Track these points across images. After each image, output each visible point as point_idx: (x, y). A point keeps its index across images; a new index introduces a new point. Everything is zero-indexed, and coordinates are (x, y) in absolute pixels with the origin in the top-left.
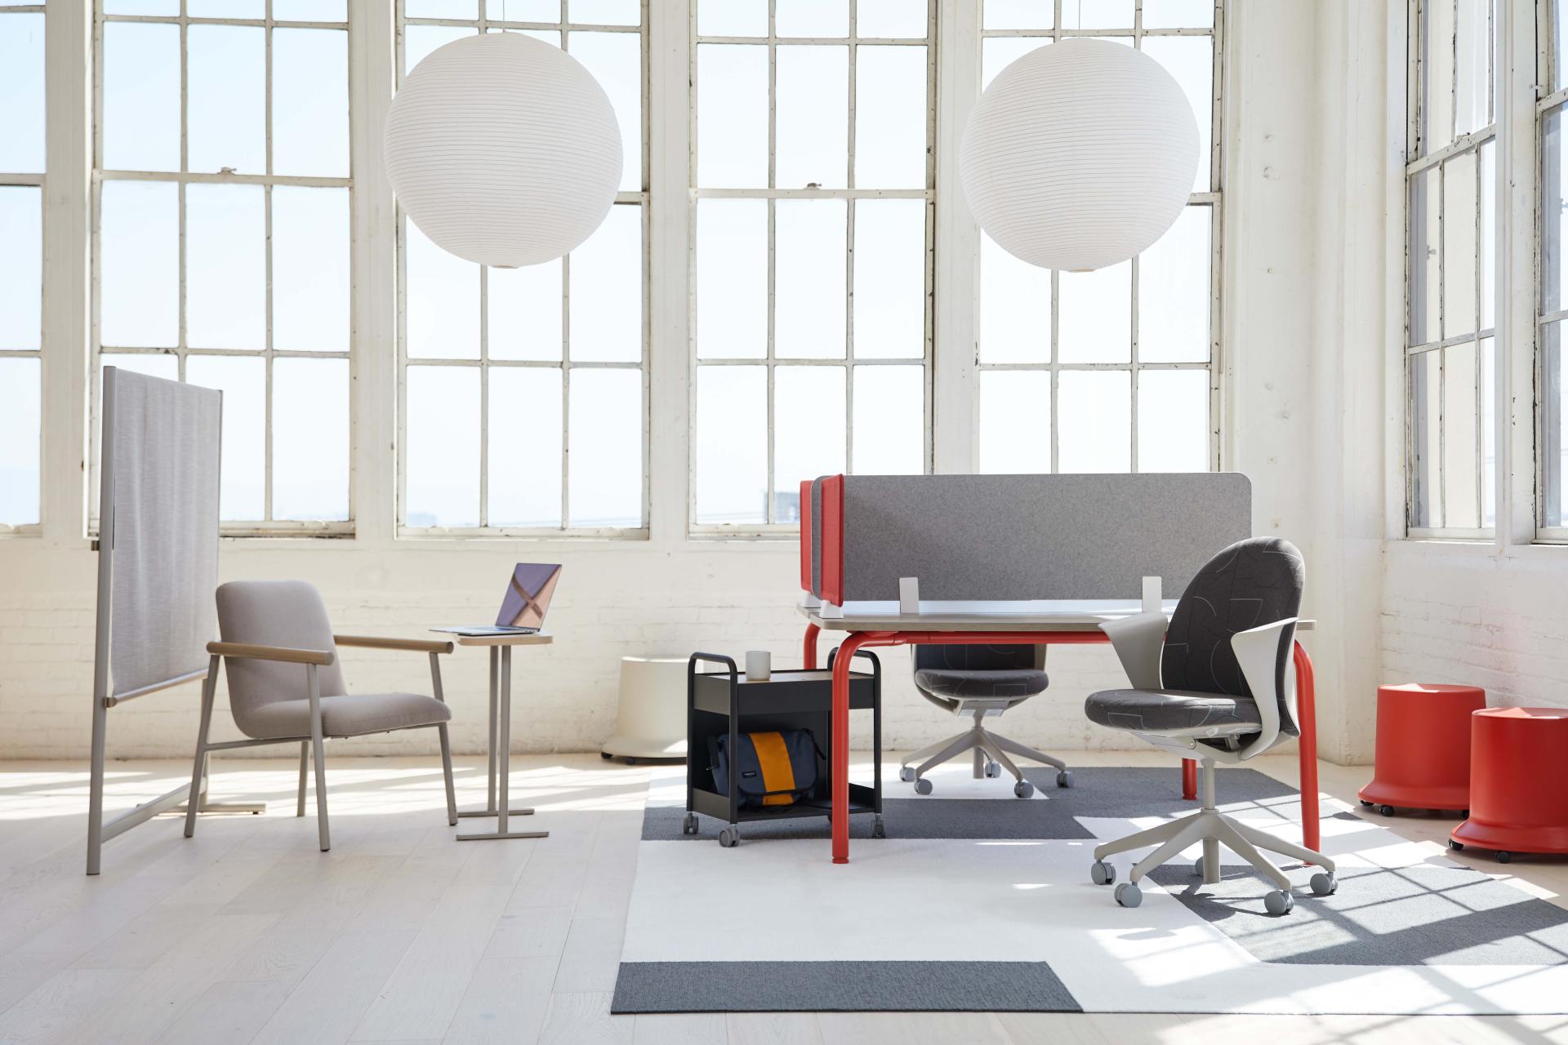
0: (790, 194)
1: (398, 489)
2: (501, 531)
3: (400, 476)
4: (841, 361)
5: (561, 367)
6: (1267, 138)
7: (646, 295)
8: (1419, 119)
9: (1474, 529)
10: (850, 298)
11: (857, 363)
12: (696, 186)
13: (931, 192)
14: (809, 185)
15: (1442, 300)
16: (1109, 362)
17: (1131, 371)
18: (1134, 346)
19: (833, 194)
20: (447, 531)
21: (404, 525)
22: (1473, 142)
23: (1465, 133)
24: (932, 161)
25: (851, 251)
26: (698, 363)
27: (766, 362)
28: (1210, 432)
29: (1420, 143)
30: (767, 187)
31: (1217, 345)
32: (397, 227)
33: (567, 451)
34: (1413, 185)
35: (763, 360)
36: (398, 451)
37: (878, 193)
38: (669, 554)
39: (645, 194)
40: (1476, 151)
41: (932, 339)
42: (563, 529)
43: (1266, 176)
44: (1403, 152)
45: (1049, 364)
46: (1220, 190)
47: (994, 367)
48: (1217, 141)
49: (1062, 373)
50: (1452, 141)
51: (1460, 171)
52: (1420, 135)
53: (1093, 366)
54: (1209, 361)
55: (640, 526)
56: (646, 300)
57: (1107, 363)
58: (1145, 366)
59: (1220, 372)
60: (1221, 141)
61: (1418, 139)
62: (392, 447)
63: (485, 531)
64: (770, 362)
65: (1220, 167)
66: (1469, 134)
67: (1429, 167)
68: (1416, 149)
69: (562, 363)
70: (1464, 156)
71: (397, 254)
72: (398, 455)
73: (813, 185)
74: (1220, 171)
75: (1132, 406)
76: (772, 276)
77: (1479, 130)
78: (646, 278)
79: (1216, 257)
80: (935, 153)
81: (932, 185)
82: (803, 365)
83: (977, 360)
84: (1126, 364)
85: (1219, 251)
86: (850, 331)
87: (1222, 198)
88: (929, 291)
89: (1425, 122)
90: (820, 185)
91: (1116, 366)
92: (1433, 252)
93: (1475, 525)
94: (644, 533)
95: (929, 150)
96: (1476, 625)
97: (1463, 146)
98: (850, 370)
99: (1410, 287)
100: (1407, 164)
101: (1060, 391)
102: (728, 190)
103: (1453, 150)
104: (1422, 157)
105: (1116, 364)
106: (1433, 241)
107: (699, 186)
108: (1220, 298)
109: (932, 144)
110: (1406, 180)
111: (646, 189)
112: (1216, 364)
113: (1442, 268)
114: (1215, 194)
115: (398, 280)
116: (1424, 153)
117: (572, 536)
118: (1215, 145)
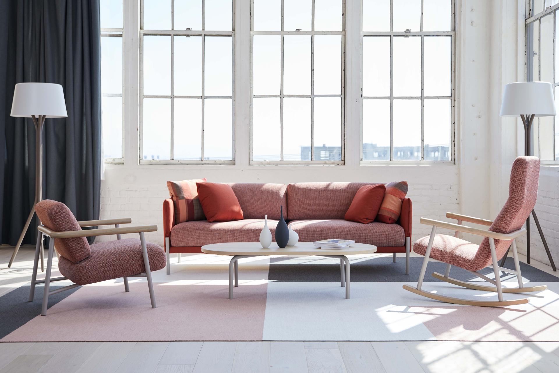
0: (289, 33)
1: (140, 145)
2: (179, 161)
3: (141, 140)
4: (309, 95)
5: (201, 98)
6: (472, 10)
7: (234, 71)
8: (530, 2)
9: (552, 161)
10: (313, 71)
11: (315, 96)
12: (253, 31)
13: (344, 32)
14: (297, 30)
15: (539, 72)
16: (413, 96)
17: (421, 99)
18: (422, 90)
19: (306, 33)
20: (158, 161)
21: (142, 159)
22: (553, 10)
23: (549, 6)
24: (344, 19)
25: (313, 53)
26: (254, 96)
27: (280, 96)
28: (451, 123)
29: (531, 12)
30: (281, 31)
31: (454, 90)
32: (140, 46)
33: (203, 130)
34: (528, 28)
35: (279, 95)
36: (140, 131)
37: (323, 32)
38: (242, 170)
39: (233, 32)
40: (554, 13)
41: (344, 87)
42: (202, 160)
43: (472, 25)
44: (524, 15)
45: (390, 97)
46: (455, 30)
47: (368, 98)
48: (453, 12)
49: (394, 100)
50: (544, 10)
51: (547, 21)
52: (531, 9)
53: (406, 98)
54: (451, 96)
55: (231, 160)
56: (234, 72)
57: (412, 96)
58: (426, 98)
59: (455, 100)
60: (454, 12)
61: (530, 10)
62: (137, 130)
63: (172, 161)
64: (282, 96)
65: (454, 22)
66: (551, 6)
67: (534, 21)
68: (529, 14)
69: (201, 97)
70: (549, 16)
71: (140, 56)
72: (140, 132)
73: (298, 30)
74: (454, 23)
75: (422, 113)
76: (282, 63)
77: (555, 4)
78: (234, 64)
79: (453, 56)
80: (345, 16)
81: (344, 29)
82: (294, 97)
83: (362, 95)
84: (419, 97)
85: (454, 54)
86: (313, 84)
87: (455, 33)
88: (343, 68)
89: (533, 4)
90: (301, 30)
91: (415, 98)
92: (536, 54)
93: (552, 159)
94: (232, 163)
95: (343, 15)
96: (553, 198)
97: (548, 11)
98: (313, 99)
99: (527, 67)
100: (526, 20)
101: (394, 107)
102: (265, 32)
103: (544, 13)
104: (531, 17)
105: (415, 97)
106: (536, 49)
107: (254, 31)
108: (455, 72)
109: (344, 12)
110: (525, 26)
111: (234, 30)
112: (454, 97)
113: (539, 59)
114: (453, 32)
115: (140, 66)
116: (533, 15)
117: (206, 163)
118: (452, 13)
